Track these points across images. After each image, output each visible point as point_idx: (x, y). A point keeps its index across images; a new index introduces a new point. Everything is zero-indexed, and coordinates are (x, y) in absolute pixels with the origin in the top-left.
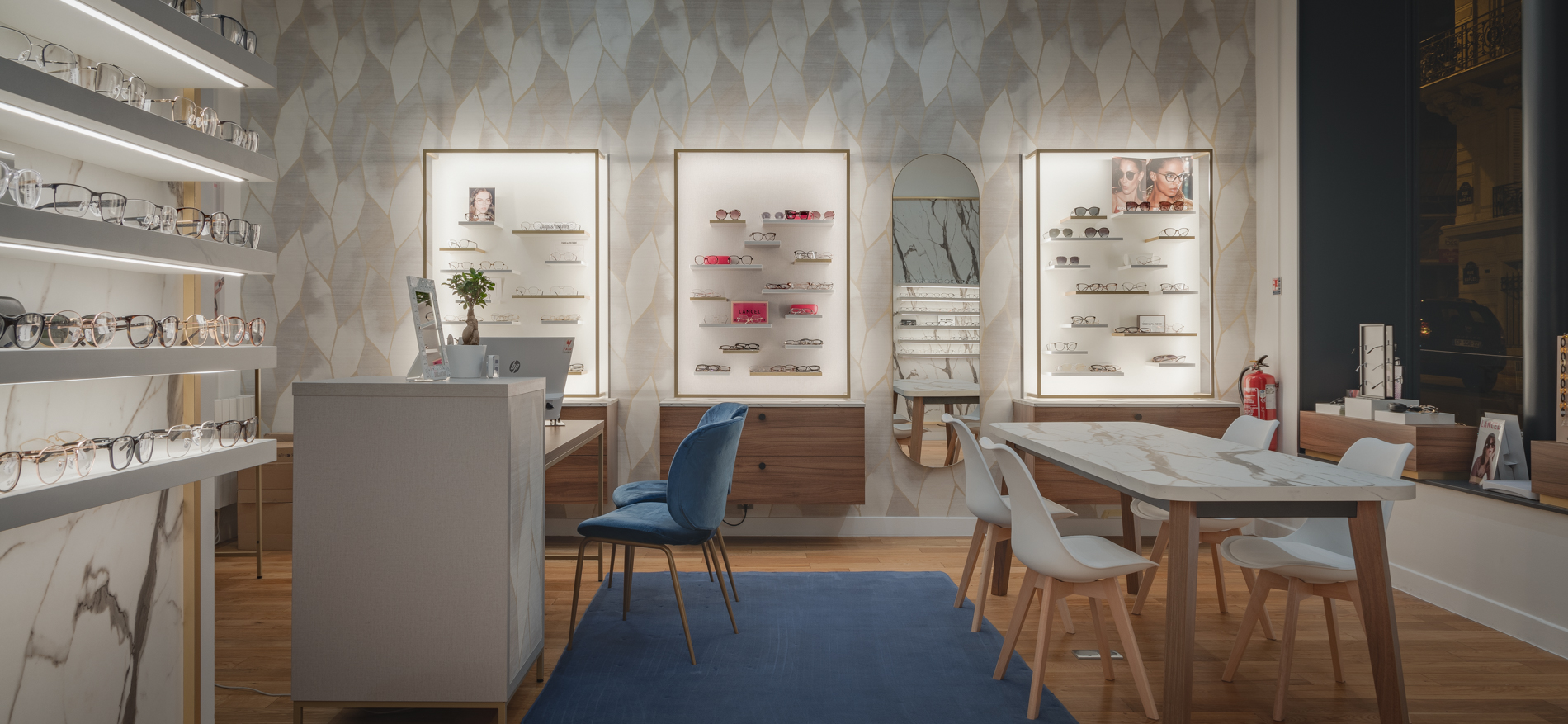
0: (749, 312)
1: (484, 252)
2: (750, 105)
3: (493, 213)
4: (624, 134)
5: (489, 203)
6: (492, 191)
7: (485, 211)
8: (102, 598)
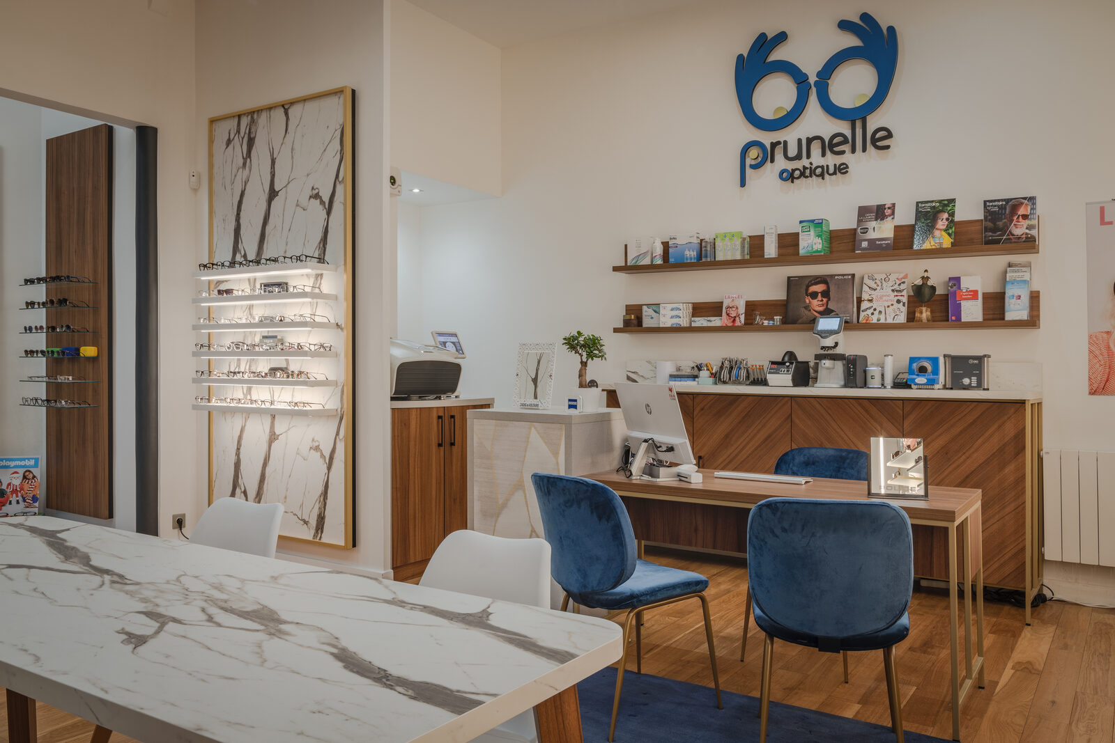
8: (317, 448)
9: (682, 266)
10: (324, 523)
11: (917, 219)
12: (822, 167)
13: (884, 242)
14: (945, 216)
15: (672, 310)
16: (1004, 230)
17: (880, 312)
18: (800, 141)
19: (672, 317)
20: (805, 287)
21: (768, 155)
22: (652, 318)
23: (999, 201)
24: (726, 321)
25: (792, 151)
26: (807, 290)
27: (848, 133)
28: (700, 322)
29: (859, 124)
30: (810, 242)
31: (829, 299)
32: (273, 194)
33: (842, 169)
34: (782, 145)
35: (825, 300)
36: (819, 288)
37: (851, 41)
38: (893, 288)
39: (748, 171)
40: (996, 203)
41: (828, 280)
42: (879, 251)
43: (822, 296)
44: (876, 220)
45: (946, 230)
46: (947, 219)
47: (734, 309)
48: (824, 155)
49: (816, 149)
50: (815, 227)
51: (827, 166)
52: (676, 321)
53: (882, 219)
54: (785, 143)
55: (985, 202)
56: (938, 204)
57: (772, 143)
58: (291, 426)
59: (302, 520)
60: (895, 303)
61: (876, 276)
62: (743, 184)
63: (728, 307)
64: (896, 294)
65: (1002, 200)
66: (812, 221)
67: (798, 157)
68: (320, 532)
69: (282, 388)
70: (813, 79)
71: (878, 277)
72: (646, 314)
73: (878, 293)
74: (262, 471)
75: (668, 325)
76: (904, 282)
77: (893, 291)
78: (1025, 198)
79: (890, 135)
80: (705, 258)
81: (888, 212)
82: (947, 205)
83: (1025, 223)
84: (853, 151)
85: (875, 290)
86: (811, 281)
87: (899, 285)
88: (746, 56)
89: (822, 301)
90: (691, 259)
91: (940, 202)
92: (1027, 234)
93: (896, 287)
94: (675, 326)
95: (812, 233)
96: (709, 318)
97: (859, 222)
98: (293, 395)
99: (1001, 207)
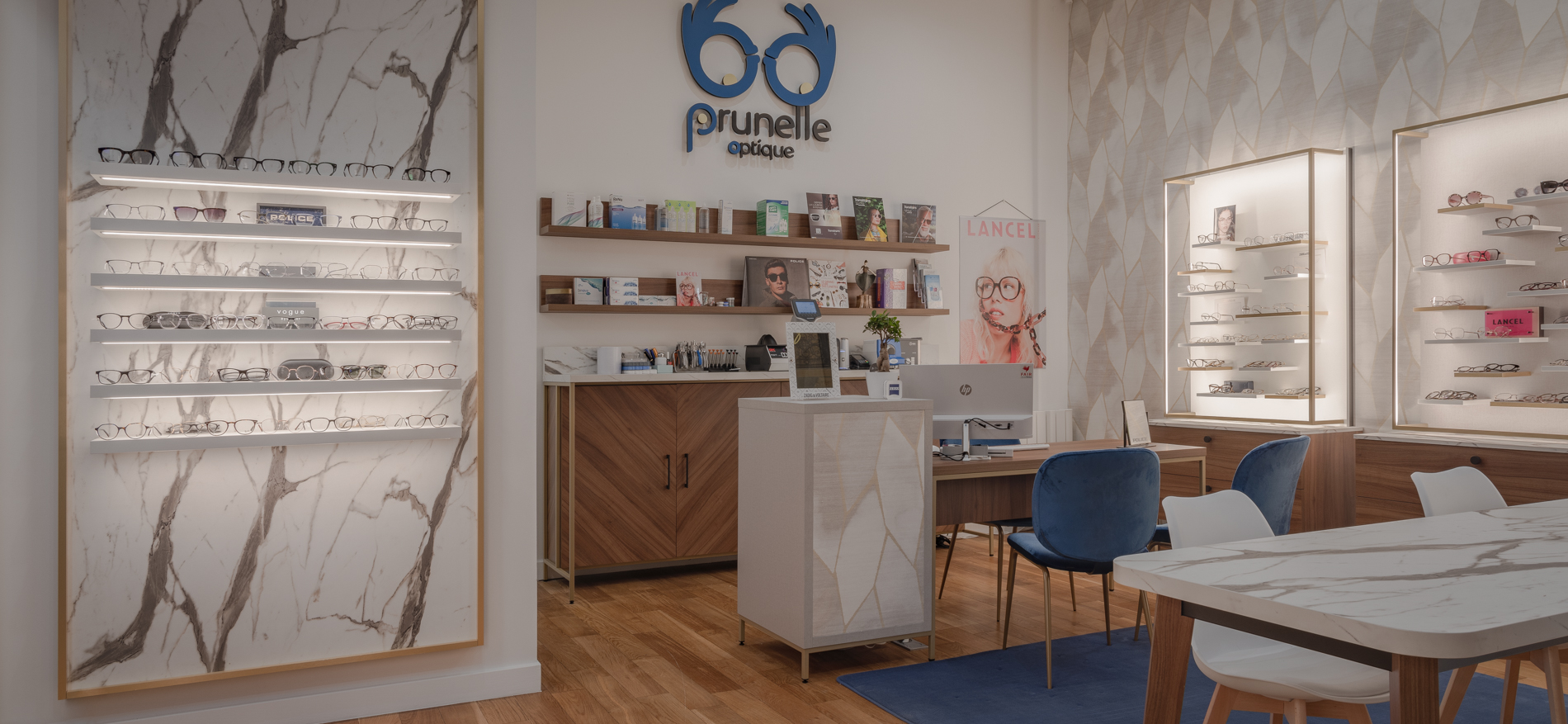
0: (1510, 323)
1: (1231, 271)
2: (1526, 45)
3: (1233, 231)
4: (1369, 119)
5: (1230, 221)
6: (1232, 209)
7: (1226, 230)
8: (404, 494)
9: (629, 234)
10: (421, 616)
11: (856, 212)
12: (769, 147)
13: (834, 231)
14: (877, 213)
15: (626, 285)
16: (915, 231)
17: (828, 297)
18: (749, 115)
19: (626, 294)
20: (764, 269)
21: (717, 121)
22: (589, 294)
23: (912, 205)
24: (682, 301)
25: (741, 125)
26: (766, 271)
27: (794, 118)
28: (651, 300)
29: (803, 112)
30: (777, 225)
31: (787, 283)
32: (278, 42)
33: (786, 153)
34: (731, 114)
35: (784, 283)
36: (777, 270)
37: (795, 28)
38: (835, 275)
39: (695, 136)
40: (910, 207)
41: (785, 263)
42: (829, 240)
43: (781, 279)
44: (824, 208)
45: (880, 226)
46: (880, 216)
47: (690, 288)
48: (771, 135)
49: (764, 129)
50: (782, 209)
51: (775, 147)
52: (630, 299)
53: (829, 209)
54: (734, 113)
55: (903, 205)
56: (870, 201)
57: (721, 111)
58: (332, 463)
59: (363, 622)
60: (839, 289)
61: (819, 262)
62: (689, 148)
63: (682, 286)
64: (838, 280)
65: (915, 205)
66: (779, 202)
67: (747, 131)
68: (410, 634)
69: (308, 398)
70: (761, 54)
71: (821, 263)
72: (580, 288)
73: (821, 280)
74: (245, 556)
75: (622, 303)
76: (843, 270)
77: (835, 277)
78: (929, 206)
79: (828, 127)
80: (654, 226)
81: (833, 202)
82: (876, 203)
83: (928, 227)
84: (798, 137)
85: (820, 275)
86: (769, 263)
87: (840, 272)
88: (694, 6)
89: (781, 283)
90: (640, 226)
91: (871, 199)
92: (930, 236)
93: (837, 274)
94: (630, 304)
95: (779, 214)
96: (659, 297)
97: (810, 208)
98: (337, 409)
99: (914, 211)
